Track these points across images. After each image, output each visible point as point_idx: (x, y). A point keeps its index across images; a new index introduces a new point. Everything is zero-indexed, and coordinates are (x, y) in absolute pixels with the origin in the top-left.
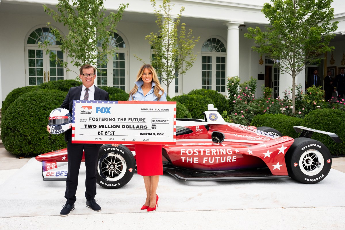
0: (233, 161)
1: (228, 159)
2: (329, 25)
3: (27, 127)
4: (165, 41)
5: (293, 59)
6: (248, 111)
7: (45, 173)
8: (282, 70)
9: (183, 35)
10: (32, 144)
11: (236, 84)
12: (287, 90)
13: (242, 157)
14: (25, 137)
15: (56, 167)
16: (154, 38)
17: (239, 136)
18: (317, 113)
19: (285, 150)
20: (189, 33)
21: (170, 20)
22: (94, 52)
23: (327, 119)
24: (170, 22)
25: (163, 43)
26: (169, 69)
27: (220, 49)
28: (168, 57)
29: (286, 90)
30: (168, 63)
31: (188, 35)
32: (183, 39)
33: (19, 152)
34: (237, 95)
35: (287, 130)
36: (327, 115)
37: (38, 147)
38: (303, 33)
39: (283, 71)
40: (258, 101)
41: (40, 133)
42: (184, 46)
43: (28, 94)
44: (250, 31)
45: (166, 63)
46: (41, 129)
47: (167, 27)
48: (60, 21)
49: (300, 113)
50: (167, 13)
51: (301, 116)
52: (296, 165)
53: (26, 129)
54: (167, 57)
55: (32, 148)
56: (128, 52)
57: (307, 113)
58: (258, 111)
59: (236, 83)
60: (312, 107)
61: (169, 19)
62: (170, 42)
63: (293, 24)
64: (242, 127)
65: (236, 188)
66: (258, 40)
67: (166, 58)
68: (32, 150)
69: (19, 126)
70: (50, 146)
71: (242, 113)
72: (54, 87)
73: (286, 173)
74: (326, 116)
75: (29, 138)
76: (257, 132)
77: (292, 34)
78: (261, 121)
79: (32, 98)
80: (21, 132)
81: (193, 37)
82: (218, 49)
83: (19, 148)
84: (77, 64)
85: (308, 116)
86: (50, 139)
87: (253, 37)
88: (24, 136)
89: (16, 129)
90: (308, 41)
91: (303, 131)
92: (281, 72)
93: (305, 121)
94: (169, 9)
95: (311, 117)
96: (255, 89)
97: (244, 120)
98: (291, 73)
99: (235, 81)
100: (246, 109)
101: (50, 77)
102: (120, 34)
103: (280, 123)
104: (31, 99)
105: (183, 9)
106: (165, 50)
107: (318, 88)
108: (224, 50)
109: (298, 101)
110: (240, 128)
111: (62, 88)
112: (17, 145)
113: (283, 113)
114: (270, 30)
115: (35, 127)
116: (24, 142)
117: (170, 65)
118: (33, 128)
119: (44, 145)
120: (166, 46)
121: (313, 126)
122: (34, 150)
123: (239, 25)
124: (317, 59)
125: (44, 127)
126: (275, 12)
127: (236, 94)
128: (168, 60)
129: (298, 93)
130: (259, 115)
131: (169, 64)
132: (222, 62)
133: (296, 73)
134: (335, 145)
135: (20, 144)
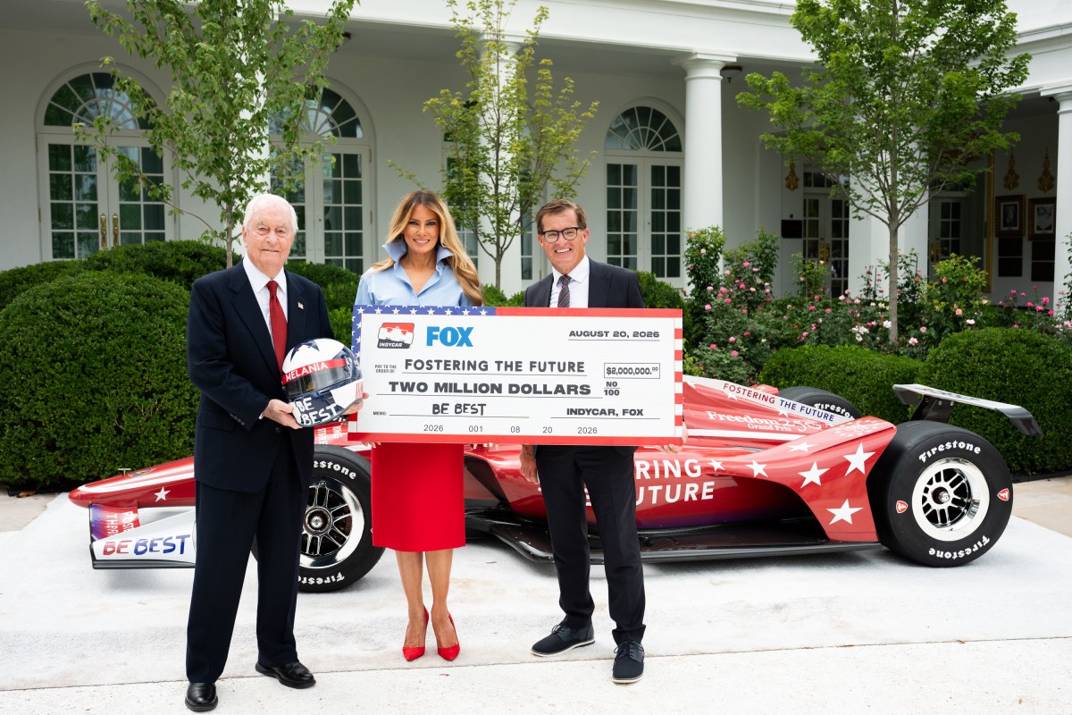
0: (704, 497)
1: (688, 492)
2: (1003, 65)
3: (42, 395)
4: (489, 117)
5: (889, 173)
6: (752, 338)
7: (99, 545)
8: (855, 209)
9: (545, 98)
10: (60, 448)
11: (714, 253)
12: (873, 271)
13: (733, 483)
14: (36, 427)
15: (137, 523)
16: (450, 106)
17: (721, 417)
18: (965, 341)
19: (867, 463)
20: (563, 91)
21: (503, 49)
22: (260, 151)
23: (996, 361)
24: (502, 56)
25: (481, 122)
26: (501, 205)
27: (663, 142)
28: (497, 168)
29: (868, 269)
30: (496, 186)
31: (561, 97)
32: (544, 109)
33: (18, 476)
34: (716, 287)
35: (874, 395)
36: (997, 349)
37: (80, 458)
38: (921, 91)
39: (859, 209)
40: (782, 306)
41: (87, 415)
42: (549, 131)
43: (44, 288)
44: (755, 86)
45: (493, 186)
46: (89, 402)
47: (495, 73)
48: (144, 53)
49: (913, 341)
50: (495, 26)
51: (915, 350)
52: (904, 507)
53: (38, 400)
54: (494, 166)
55: (59, 463)
56: (370, 151)
57: (935, 342)
58: (782, 337)
59: (715, 250)
60: (951, 325)
61: (499, 46)
62: (504, 119)
63: (890, 64)
64: (732, 388)
65: (714, 584)
66: (779, 114)
67: (491, 170)
68: (59, 469)
69: (15, 392)
70: (118, 456)
71: (733, 343)
72: (133, 266)
73: (870, 533)
74: (995, 353)
75: (50, 430)
76: (778, 404)
77: (888, 93)
78: (792, 367)
79: (58, 300)
80: (22, 412)
81: (577, 104)
82: (657, 140)
83: (19, 462)
84: (205, 192)
85: (938, 353)
86: (119, 431)
87: (763, 105)
88: (33, 425)
89: (6, 402)
90: (936, 118)
91: (924, 400)
92: (855, 214)
93: (929, 366)
94: (501, 13)
95: (949, 355)
96: (772, 266)
97: (739, 366)
98: (885, 216)
99: (711, 243)
100: (745, 330)
101: (120, 231)
102: (345, 95)
103: (850, 374)
104: (53, 304)
105: (543, 15)
106: (490, 146)
107: (969, 264)
108: (677, 146)
109: (906, 303)
110: (727, 391)
111: (157, 267)
112: (12, 453)
113: (860, 344)
114: (819, 79)
115: (69, 395)
116: (33, 444)
117: (503, 193)
118: (64, 399)
119: (100, 450)
120: (493, 133)
121: (954, 384)
122: (68, 469)
123: (723, 65)
124: (965, 171)
125: (97, 396)
126: (834, 24)
127: (712, 282)
128: (498, 176)
129: (907, 280)
130: (786, 350)
131: (502, 190)
132: (669, 183)
133: (900, 215)
134: (1022, 441)
135: (20, 450)
